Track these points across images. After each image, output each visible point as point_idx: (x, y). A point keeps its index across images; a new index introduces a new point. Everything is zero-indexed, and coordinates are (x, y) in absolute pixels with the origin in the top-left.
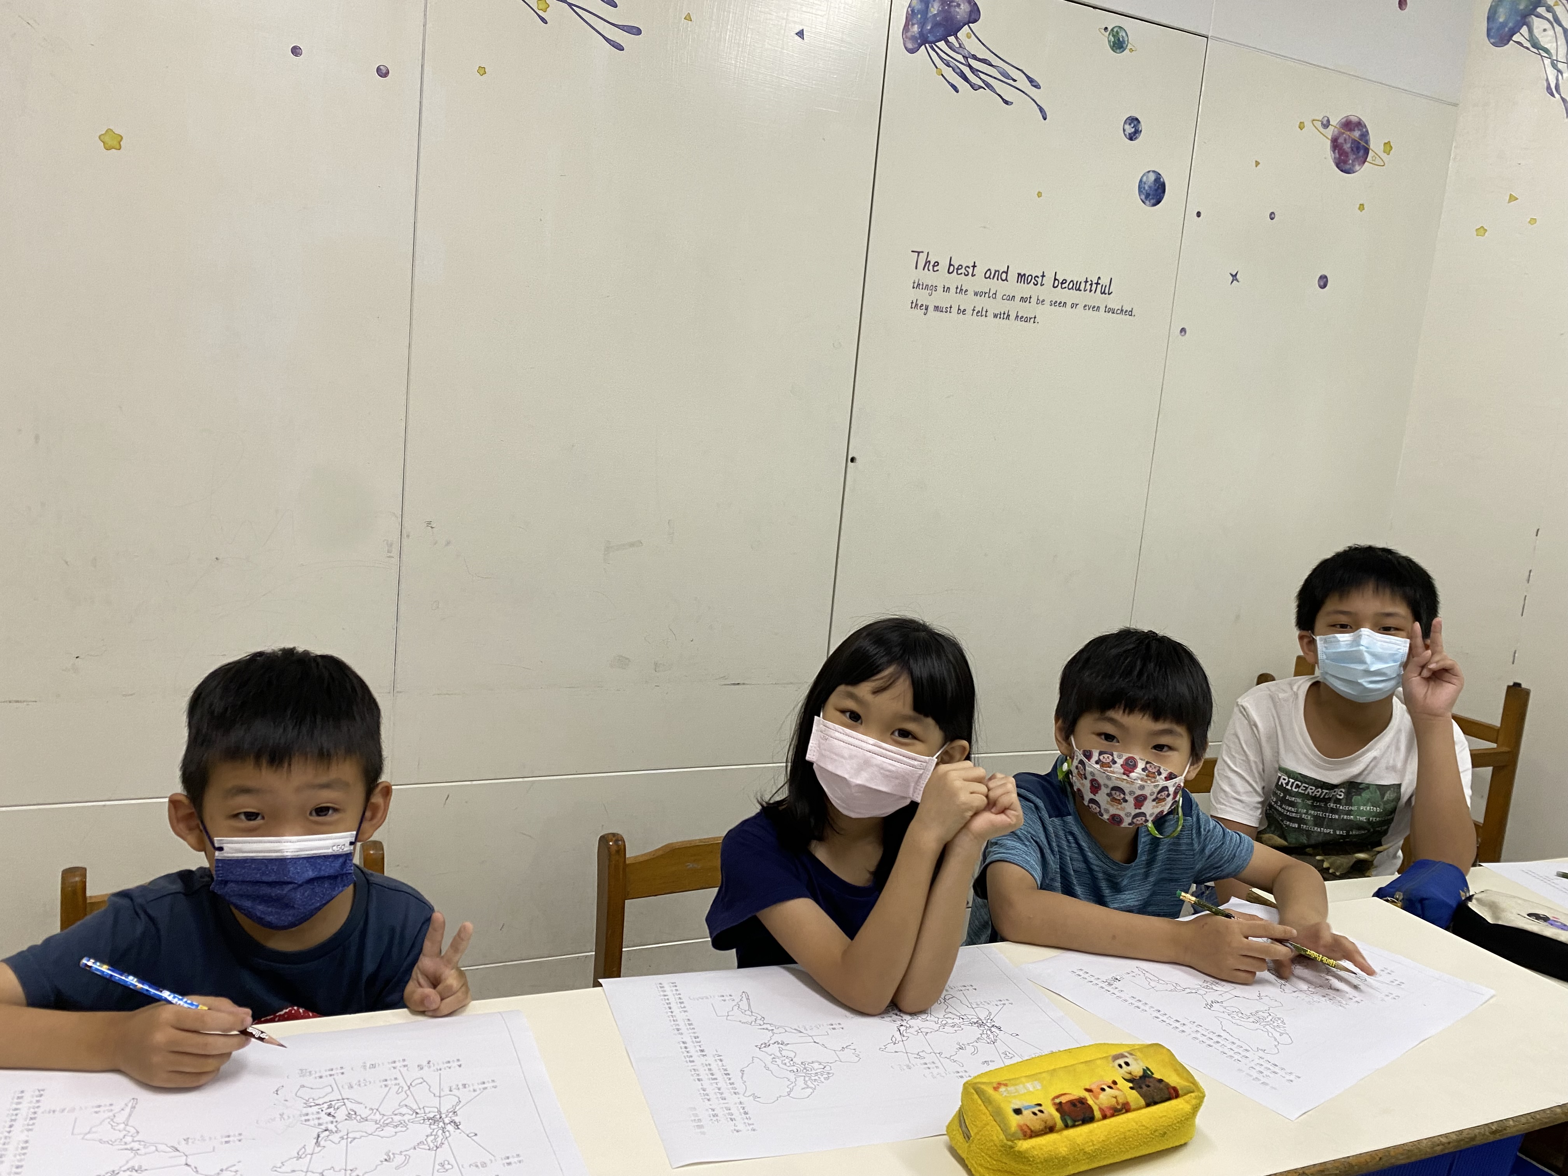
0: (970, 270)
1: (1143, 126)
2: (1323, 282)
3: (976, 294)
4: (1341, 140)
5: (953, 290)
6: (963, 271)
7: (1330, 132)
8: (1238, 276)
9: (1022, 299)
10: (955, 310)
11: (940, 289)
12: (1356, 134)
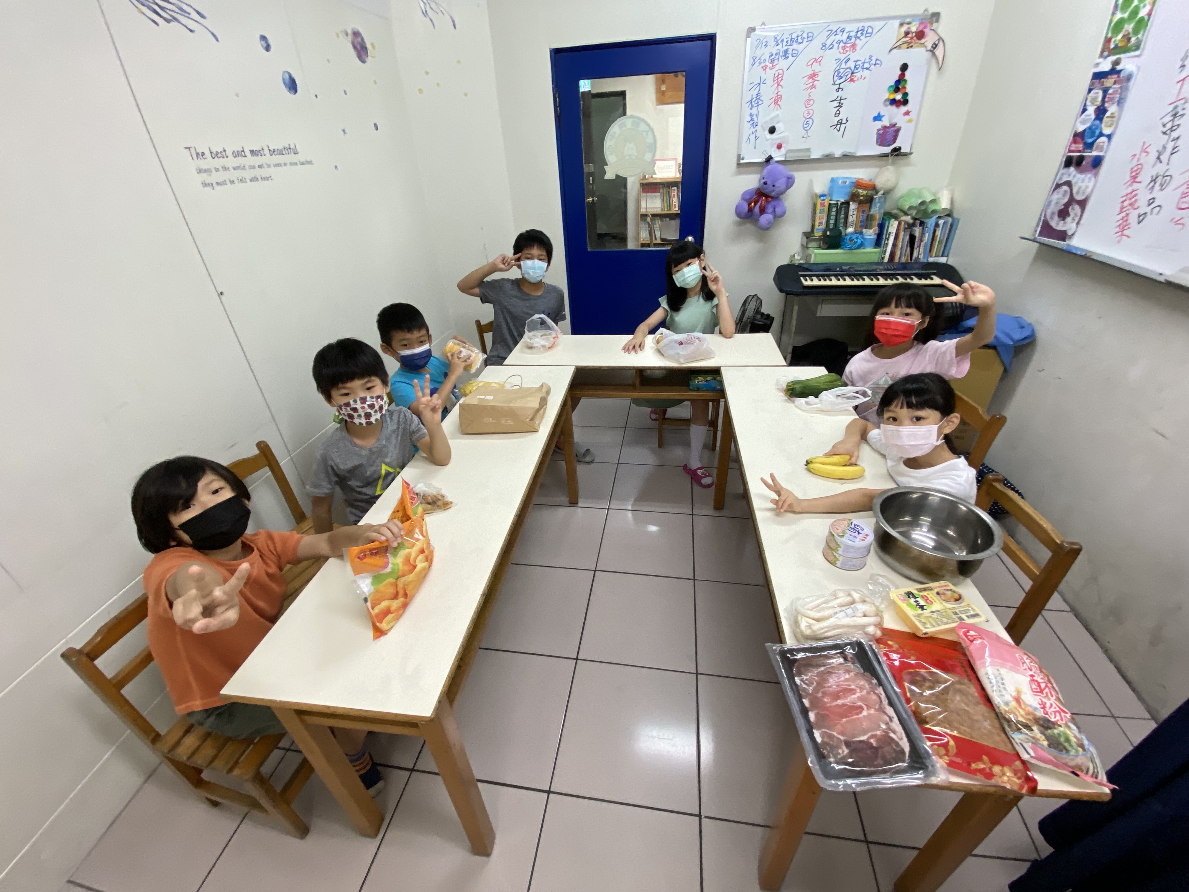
0: (224, 153)
1: (271, 42)
2: (376, 127)
3: (234, 169)
4: (356, 44)
5: (221, 169)
6: (219, 155)
7: (350, 38)
8: (346, 131)
9: (260, 167)
10: (228, 182)
11: (213, 170)
12: (359, 39)
